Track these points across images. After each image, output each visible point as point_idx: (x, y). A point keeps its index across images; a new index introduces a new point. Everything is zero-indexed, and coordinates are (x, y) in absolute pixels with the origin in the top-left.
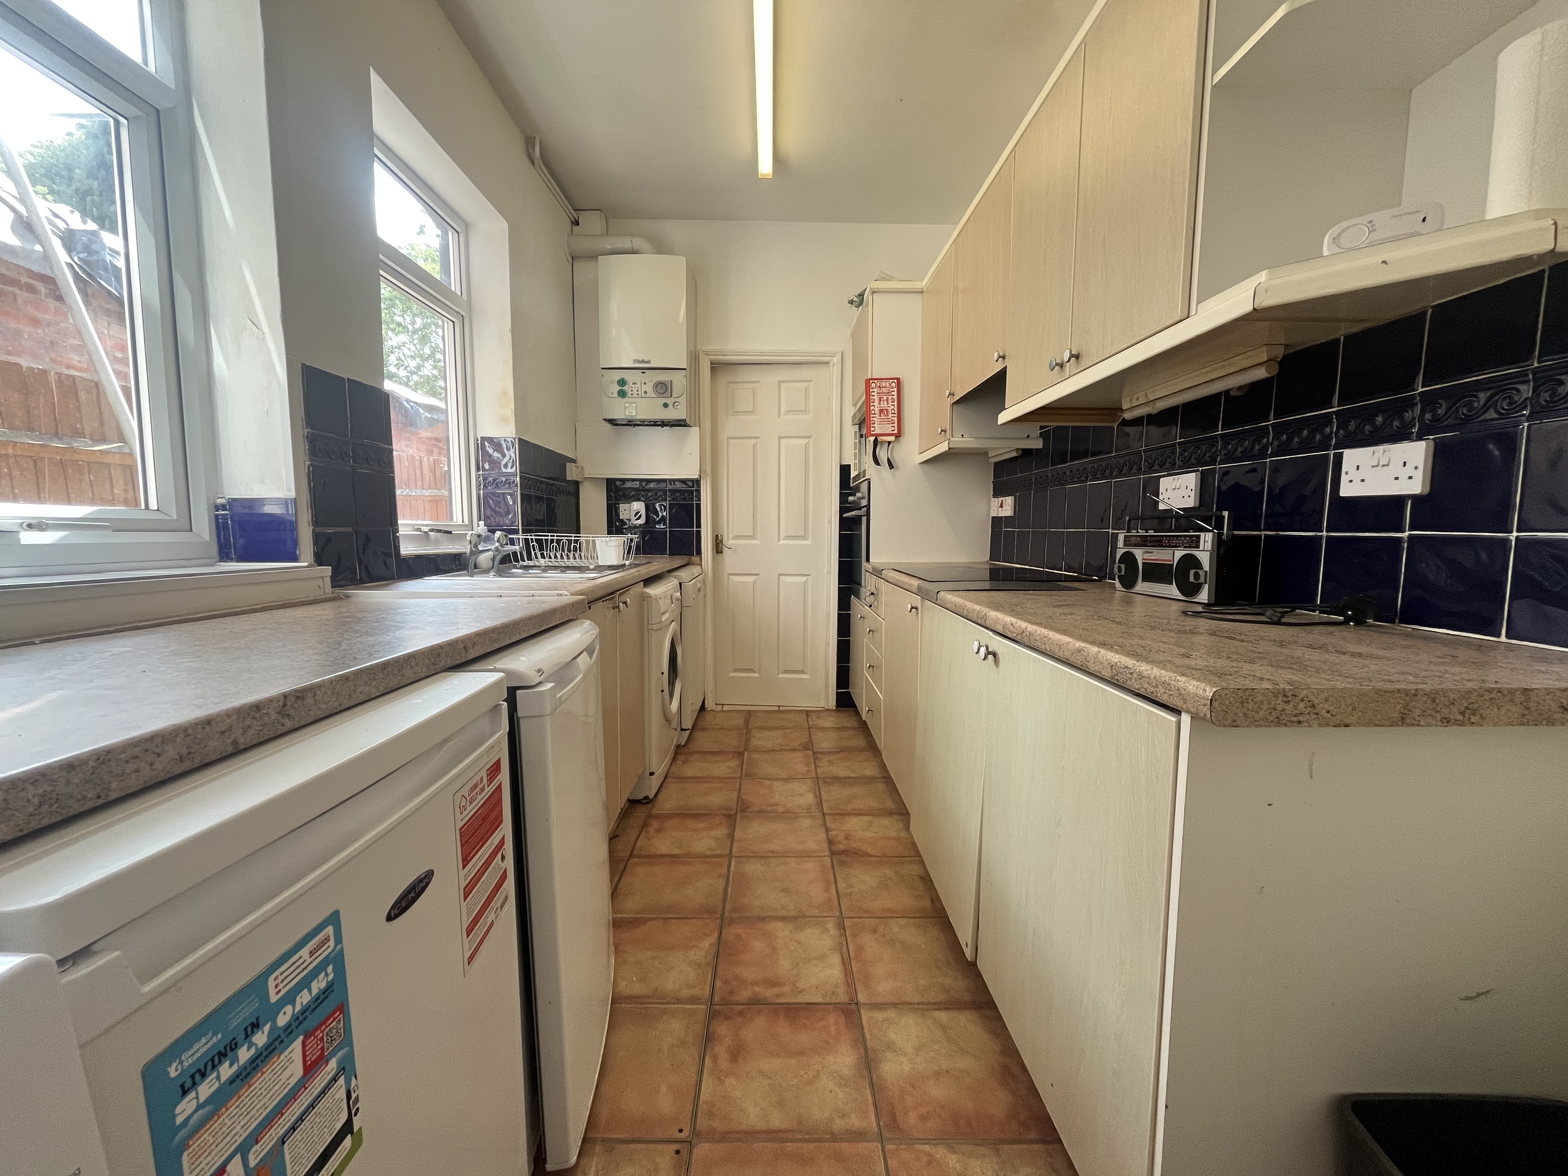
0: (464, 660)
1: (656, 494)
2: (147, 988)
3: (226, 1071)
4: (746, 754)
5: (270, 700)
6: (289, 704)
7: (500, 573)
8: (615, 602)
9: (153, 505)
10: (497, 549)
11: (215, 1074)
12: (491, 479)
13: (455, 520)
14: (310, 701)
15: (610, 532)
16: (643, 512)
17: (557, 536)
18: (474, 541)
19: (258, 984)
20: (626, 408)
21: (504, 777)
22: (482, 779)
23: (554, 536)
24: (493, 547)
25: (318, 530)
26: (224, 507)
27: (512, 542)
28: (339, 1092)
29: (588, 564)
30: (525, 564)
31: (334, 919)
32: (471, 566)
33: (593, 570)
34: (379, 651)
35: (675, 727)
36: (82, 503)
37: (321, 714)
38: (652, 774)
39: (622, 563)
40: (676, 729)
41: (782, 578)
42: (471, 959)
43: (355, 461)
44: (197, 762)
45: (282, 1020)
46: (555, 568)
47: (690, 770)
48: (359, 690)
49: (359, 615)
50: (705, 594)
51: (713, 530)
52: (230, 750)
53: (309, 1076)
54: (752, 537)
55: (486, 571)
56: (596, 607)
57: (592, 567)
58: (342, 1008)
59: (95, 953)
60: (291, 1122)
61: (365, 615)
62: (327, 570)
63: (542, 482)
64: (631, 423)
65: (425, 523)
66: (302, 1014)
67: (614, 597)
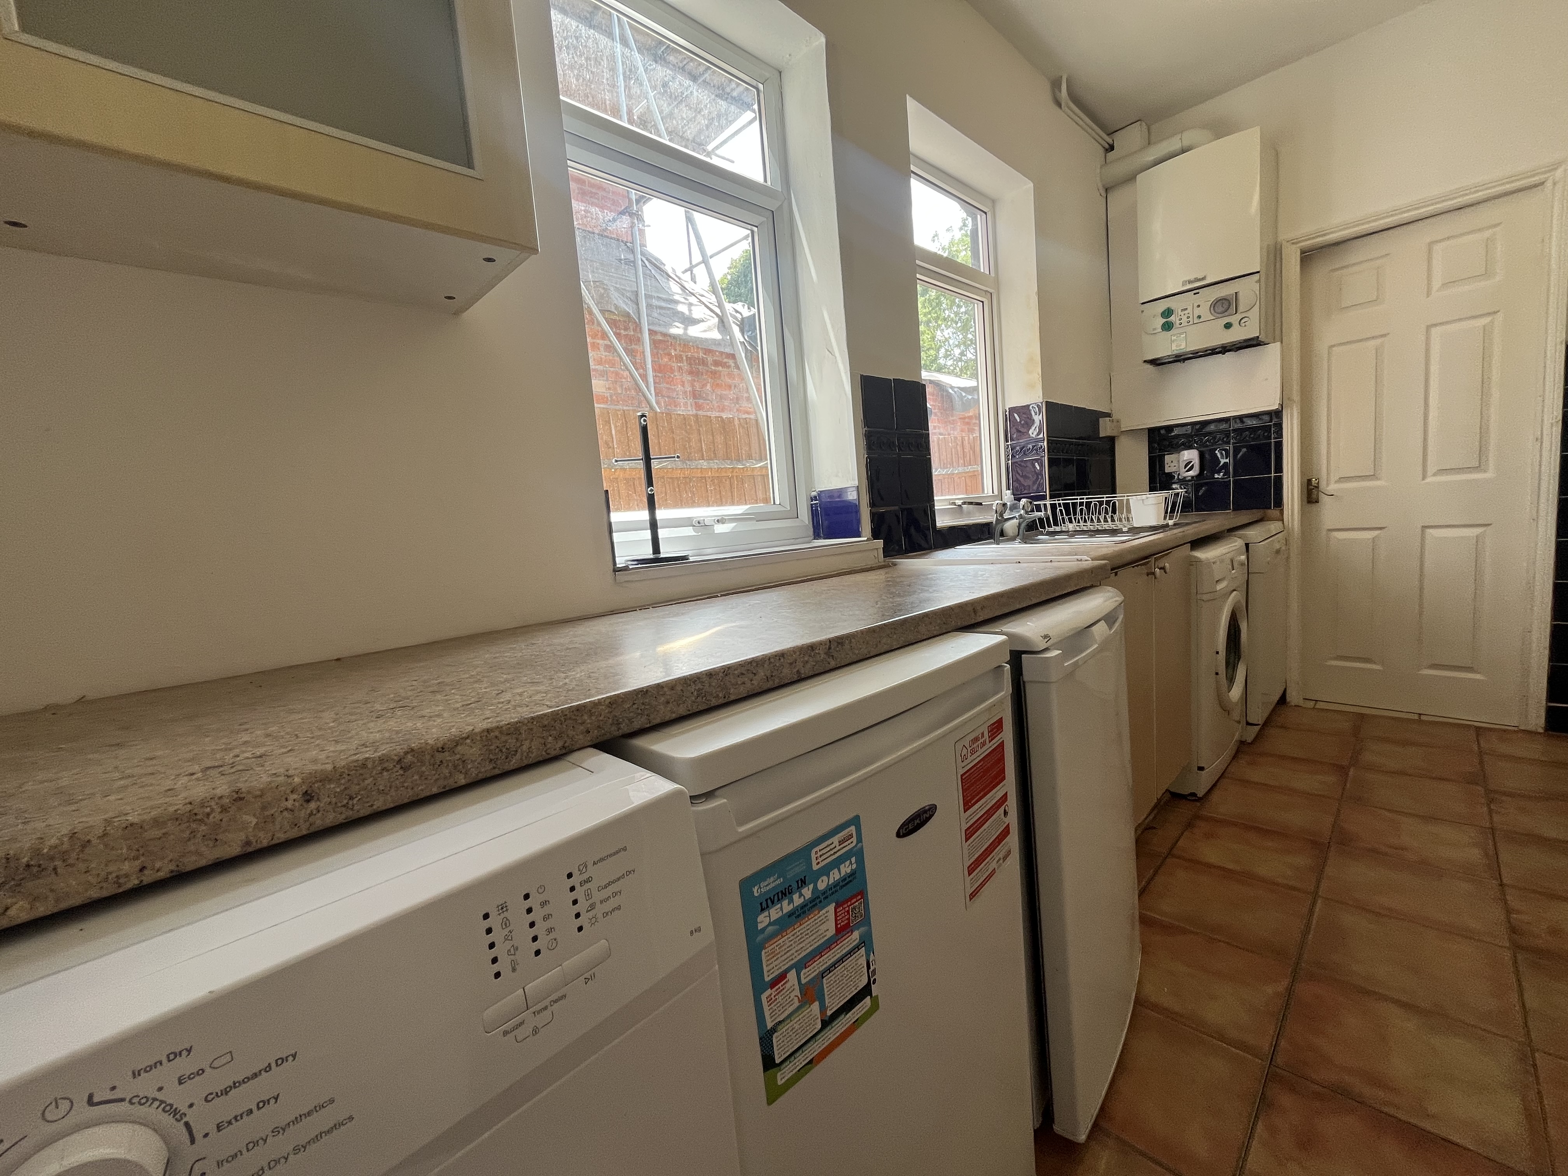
0: (973, 622)
1: (1215, 438)
2: (741, 829)
3: (786, 907)
4: (1352, 770)
5: (821, 643)
6: (833, 647)
7: (1025, 540)
8: (1151, 568)
9: (777, 502)
10: (1021, 516)
11: (779, 905)
12: (1018, 448)
13: (986, 492)
14: (847, 646)
15: (1152, 489)
16: (1196, 462)
17: (1087, 499)
18: (1000, 509)
19: (804, 853)
20: (1172, 342)
21: (1008, 735)
22: (983, 734)
23: (1083, 499)
24: (1017, 515)
25: (874, 510)
26: (815, 498)
27: (1038, 508)
28: (860, 958)
29: (1120, 527)
30: (1051, 529)
31: (856, 821)
32: (997, 533)
33: (1127, 532)
34: (901, 610)
35: (1237, 719)
36: (739, 503)
37: (855, 658)
38: (1201, 769)
39: (1162, 522)
40: (1239, 722)
41: (1430, 531)
42: (973, 896)
43: (900, 449)
44: (777, 682)
45: (822, 885)
46: (1083, 532)
47: (1256, 775)
48: (884, 641)
49: (898, 580)
50: (1288, 558)
51: (1303, 473)
52: (796, 678)
53: (840, 936)
54: (1373, 477)
55: (1013, 539)
56: (1122, 572)
57: (1125, 529)
58: (862, 894)
59: (717, 797)
60: (828, 964)
61: (902, 579)
62: (880, 543)
63: (1072, 443)
64: (1180, 358)
65: (959, 497)
66: (834, 887)
67: (1148, 563)
